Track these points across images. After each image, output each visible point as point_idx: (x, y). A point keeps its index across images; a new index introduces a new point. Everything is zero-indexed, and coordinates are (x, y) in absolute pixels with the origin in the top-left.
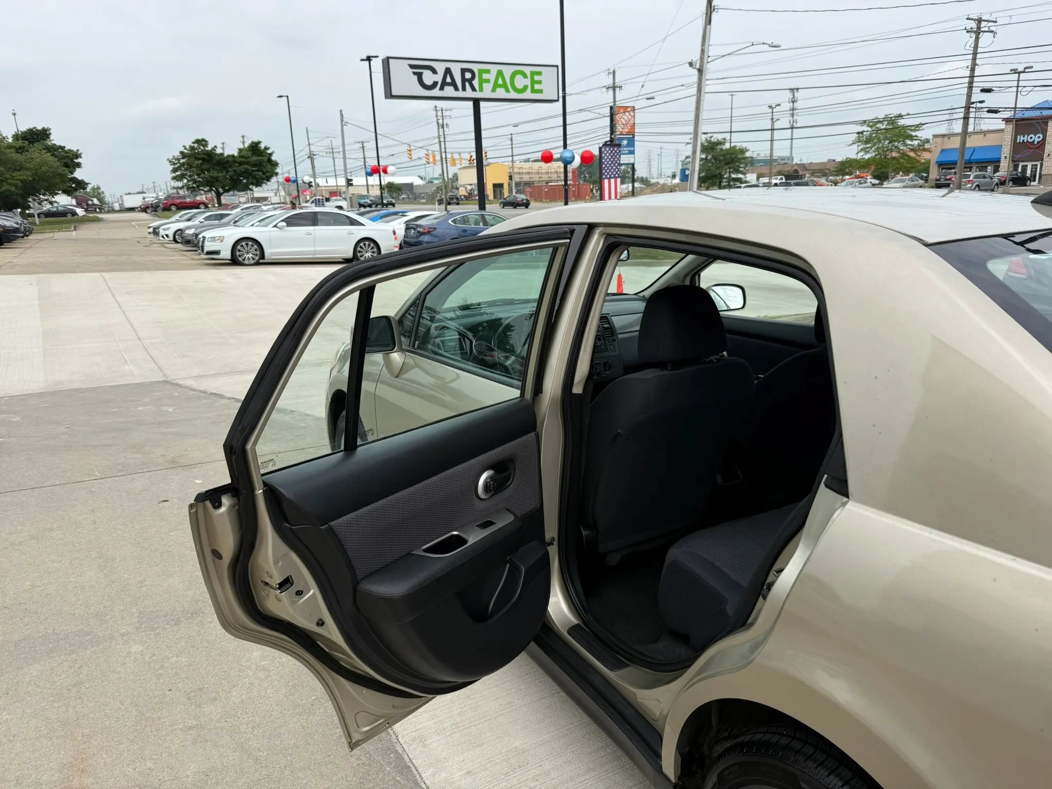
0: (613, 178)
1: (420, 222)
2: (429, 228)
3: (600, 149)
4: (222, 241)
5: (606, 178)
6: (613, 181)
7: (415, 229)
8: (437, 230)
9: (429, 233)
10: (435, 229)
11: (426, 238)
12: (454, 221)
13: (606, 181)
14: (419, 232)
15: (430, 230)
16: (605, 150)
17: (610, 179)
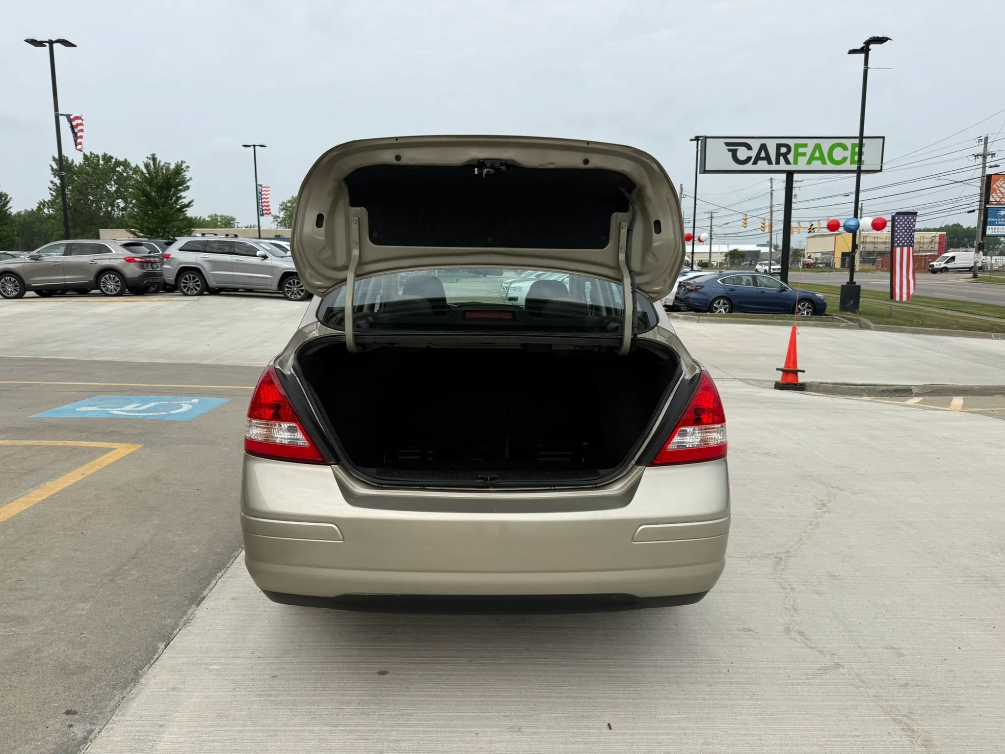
0: (905, 246)
1: (697, 280)
2: (697, 286)
3: (893, 217)
5: (898, 246)
6: (905, 249)
7: (685, 286)
8: (704, 288)
9: (695, 290)
11: (693, 295)
12: (723, 281)
13: (898, 249)
14: (688, 289)
15: (697, 288)
16: (899, 218)
17: (902, 247)
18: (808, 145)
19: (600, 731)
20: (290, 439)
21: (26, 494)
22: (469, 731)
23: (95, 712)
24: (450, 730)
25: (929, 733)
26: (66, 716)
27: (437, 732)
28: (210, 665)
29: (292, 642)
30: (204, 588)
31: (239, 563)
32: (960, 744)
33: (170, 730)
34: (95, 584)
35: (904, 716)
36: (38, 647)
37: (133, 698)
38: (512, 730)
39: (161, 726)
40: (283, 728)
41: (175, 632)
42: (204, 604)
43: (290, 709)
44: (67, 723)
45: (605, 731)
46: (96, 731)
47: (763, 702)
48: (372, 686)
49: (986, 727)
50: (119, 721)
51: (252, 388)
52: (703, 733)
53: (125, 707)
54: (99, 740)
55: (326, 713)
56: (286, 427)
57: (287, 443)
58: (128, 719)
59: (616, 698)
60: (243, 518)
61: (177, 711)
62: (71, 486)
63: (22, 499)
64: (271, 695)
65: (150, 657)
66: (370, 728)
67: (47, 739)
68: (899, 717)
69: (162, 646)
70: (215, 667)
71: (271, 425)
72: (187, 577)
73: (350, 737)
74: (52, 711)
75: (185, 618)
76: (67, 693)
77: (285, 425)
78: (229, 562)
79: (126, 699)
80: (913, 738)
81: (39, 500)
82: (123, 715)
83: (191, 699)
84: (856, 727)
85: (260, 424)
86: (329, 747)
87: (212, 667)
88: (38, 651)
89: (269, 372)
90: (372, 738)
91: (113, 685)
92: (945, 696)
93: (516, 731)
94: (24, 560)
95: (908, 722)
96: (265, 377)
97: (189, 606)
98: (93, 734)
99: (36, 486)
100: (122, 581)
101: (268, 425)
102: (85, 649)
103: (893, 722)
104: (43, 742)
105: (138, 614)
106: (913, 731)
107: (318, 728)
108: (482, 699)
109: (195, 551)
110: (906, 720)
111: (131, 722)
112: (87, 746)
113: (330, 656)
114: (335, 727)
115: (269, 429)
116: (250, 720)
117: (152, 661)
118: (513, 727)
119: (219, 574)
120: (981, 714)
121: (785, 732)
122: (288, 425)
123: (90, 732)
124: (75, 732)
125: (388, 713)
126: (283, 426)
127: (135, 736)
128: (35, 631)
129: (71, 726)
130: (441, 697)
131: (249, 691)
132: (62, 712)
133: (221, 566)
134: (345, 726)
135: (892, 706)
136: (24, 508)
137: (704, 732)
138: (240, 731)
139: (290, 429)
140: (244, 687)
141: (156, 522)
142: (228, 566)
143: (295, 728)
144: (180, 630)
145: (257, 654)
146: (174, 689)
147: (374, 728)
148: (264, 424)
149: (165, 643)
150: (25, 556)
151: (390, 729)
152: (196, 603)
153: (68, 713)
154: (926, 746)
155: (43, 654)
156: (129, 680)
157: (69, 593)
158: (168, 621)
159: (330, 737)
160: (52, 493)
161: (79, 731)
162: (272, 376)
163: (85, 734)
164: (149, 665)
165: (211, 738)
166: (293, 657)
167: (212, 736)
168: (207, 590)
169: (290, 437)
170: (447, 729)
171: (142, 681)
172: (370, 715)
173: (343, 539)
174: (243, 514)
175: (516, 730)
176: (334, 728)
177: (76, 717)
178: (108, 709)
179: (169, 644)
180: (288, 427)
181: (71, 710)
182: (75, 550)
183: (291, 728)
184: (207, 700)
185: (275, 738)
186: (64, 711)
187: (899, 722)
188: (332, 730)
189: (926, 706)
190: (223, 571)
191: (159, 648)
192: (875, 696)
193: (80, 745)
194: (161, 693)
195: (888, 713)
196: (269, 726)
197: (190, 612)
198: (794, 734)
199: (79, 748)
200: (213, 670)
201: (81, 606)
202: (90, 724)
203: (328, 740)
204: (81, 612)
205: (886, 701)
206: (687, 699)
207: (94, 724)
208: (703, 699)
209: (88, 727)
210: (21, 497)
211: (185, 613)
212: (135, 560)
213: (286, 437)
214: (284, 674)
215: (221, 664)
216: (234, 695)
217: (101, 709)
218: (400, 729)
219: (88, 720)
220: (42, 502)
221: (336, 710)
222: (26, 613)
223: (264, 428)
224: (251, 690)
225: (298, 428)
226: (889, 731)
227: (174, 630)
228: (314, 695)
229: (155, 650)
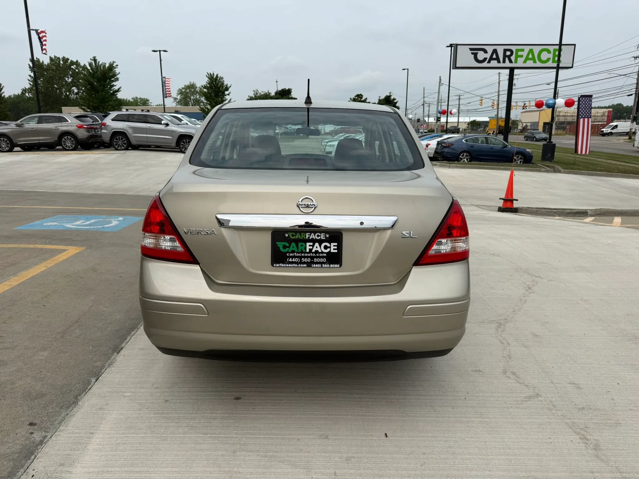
0: (586, 118)
1: (449, 140)
3: (579, 98)
4: (333, 147)
5: (582, 117)
6: (586, 119)
7: (441, 144)
9: (448, 147)
10: (453, 144)
11: (446, 150)
12: (466, 141)
13: (582, 120)
14: (443, 146)
15: (449, 145)
16: (583, 99)
17: (584, 118)
18: (525, 50)
19: (380, 438)
20: (171, 246)
21: (8, 279)
22: (293, 438)
23: (48, 424)
24: (281, 437)
25: (598, 441)
26: (29, 427)
27: (272, 438)
28: (125, 393)
29: (178, 378)
30: (122, 342)
31: (141, 330)
32: (618, 448)
33: (97, 436)
34: (51, 339)
35: (581, 429)
36: (12, 381)
37: (74, 415)
38: (321, 437)
39: (91, 433)
40: (171, 435)
41: (103, 371)
42: (122, 352)
43: (176, 423)
44: (30, 431)
45: (383, 438)
46: (49, 437)
47: (488, 420)
48: (230, 407)
49: (636, 437)
50: (64, 430)
51: (146, 210)
52: (448, 440)
53: (68, 421)
54: (50, 443)
55: (199, 425)
56: (168, 238)
57: (169, 249)
58: (70, 428)
59: (391, 416)
60: (141, 299)
61: (102, 424)
62: (37, 275)
63: (5, 283)
64: (163, 413)
65: (85, 387)
66: (228, 436)
67: (16, 442)
68: (578, 430)
69: (93, 380)
70: (128, 394)
71: (159, 236)
72: (111, 334)
73: (214, 442)
74: (20, 423)
75: (109, 361)
76: (30, 411)
77: (168, 237)
78: (139, 324)
79: (69, 415)
80: (587, 444)
81: (16, 283)
82: (67, 426)
83: (111, 415)
84: (550, 436)
85: (151, 236)
86: (201, 448)
87: (126, 394)
88: (13, 383)
89: (155, 200)
90: (230, 442)
91: (61, 406)
92: (608, 416)
93: (325, 438)
94: (5, 323)
95: (584, 433)
96: (153, 204)
97: (112, 354)
98: (47, 439)
99: (15, 274)
100: (69, 337)
101: (156, 237)
102: (43, 382)
103: (574, 434)
104: (14, 444)
105: (78, 359)
106: (587, 439)
107: (195, 435)
108: (302, 416)
109: (117, 317)
110: (582, 432)
111: (72, 431)
112: (42, 446)
113: (204, 387)
114: (205, 434)
115: (157, 239)
116: (149, 430)
117: (87, 390)
118: (322, 435)
119: (133, 333)
120: (633, 428)
121: (502, 440)
122: (170, 237)
123: (45, 437)
124: (34, 437)
125: (240, 426)
126: (166, 238)
127: (74, 440)
128: (11, 370)
129: (32, 433)
130: (276, 415)
131: (150, 410)
132: (27, 424)
133: (133, 328)
134: (212, 434)
135: (574, 423)
136: (6, 289)
137: (448, 439)
138: (143, 437)
139: (171, 240)
140: (147, 408)
141: (93, 298)
142: (139, 327)
143: (179, 436)
144: (106, 369)
145: (155, 386)
146: (101, 409)
147: (231, 436)
148: (154, 236)
149: (96, 378)
150: (6, 320)
151: (241, 436)
152: (117, 352)
153: (31, 424)
154: (595, 449)
155: (16, 386)
156: (72, 402)
157: (34, 346)
158: (98, 364)
159: (201, 442)
160: (24, 279)
161: (37, 436)
162: (157, 203)
163: (41, 438)
164: (84, 393)
165: (123, 442)
166: (179, 388)
167: (125, 441)
168: (125, 343)
169: (171, 245)
170: (279, 437)
171: (80, 403)
172: (229, 427)
173: (208, 314)
174: (141, 297)
175: (324, 437)
176: (204, 436)
177: (36, 427)
178: (57, 422)
179: (98, 379)
180: (170, 238)
181: (33, 422)
182: (39, 317)
183: (176, 435)
184: (122, 416)
185: (166, 442)
186: (28, 423)
187: (578, 434)
188: (203, 437)
189: (596, 423)
190: (135, 330)
191: (92, 382)
192: (563, 416)
193: (37, 446)
194: (92, 411)
195: (570, 427)
196: (162, 434)
197: (113, 357)
198: (508, 441)
199: (37, 448)
200: (127, 396)
201: (41, 353)
202: (45, 432)
203: (200, 443)
204: (41, 357)
205: (570, 419)
206: (438, 417)
207: (47, 432)
208: (448, 417)
209: (44, 434)
210: (5, 281)
211: (109, 358)
212: (78, 323)
213: (169, 245)
214: (172, 399)
215: (132, 392)
216: (139, 413)
217: (52, 422)
218: (248, 436)
219: (44, 429)
220: (19, 285)
221: (206, 423)
222: (5, 358)
223: (154, 239)
224: (151, 410)
225: (176, 239)
226: (571, 440)
227: (102, 369)
228: (192, 413)
229: (89, 383)
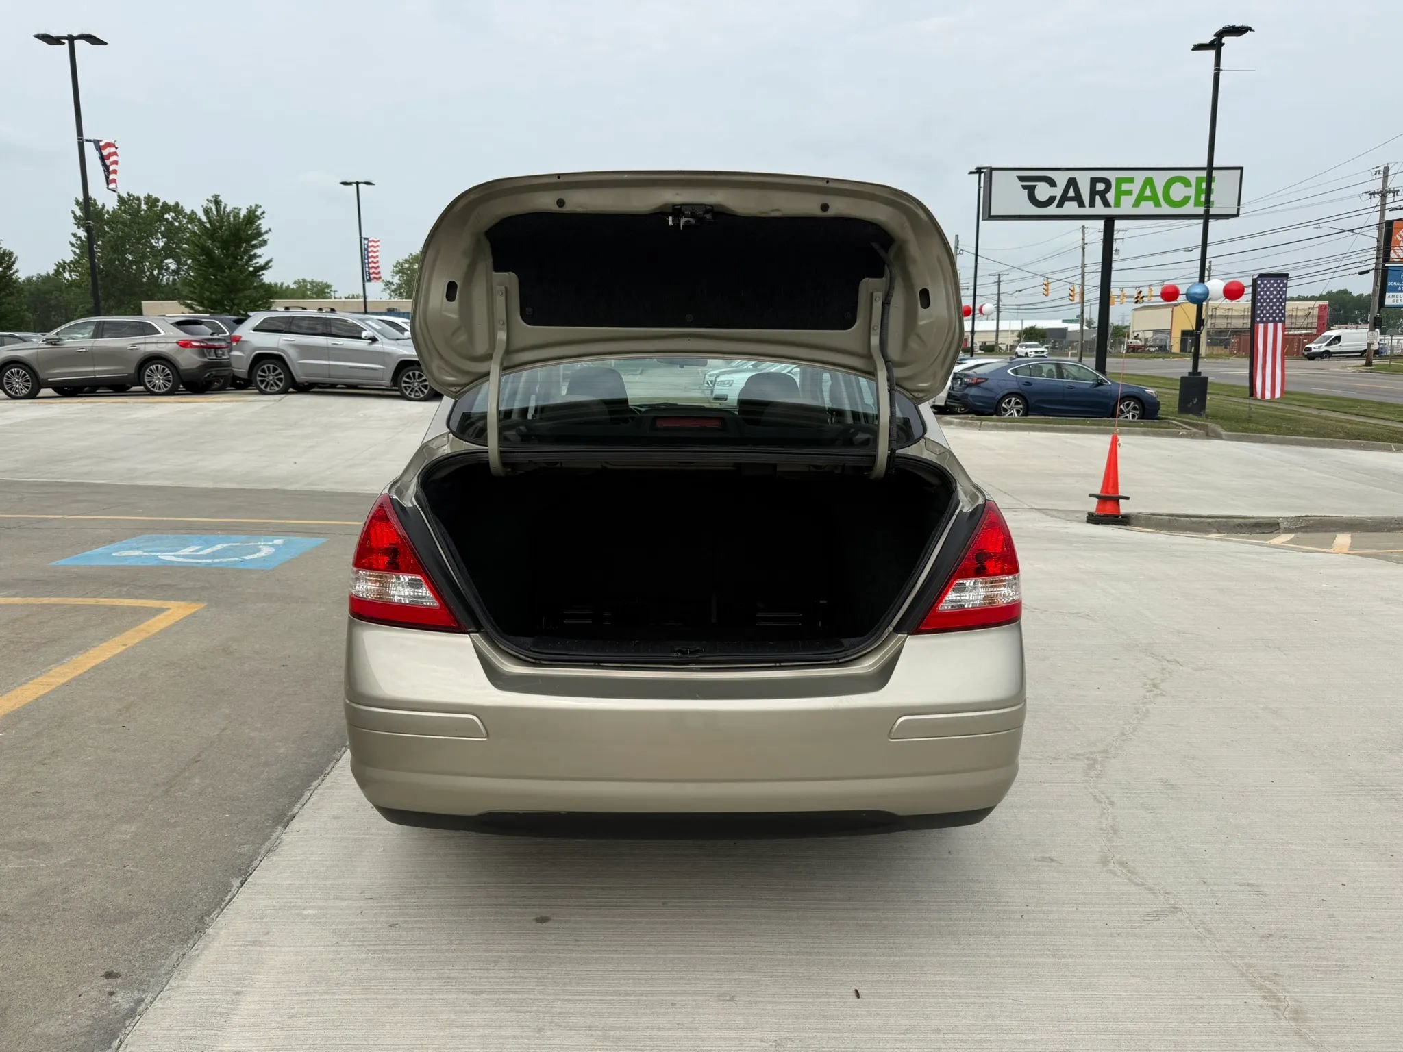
0: (1271, 321)
1: (977, 370)
2: (978, 379)
3: (1254, 281)
4: (730, 386)
5: (1262, 321)
6: (1271, 326)
7: (961, 379)
8: (988, 382)
9: (977, 384)
10: (986, 379)
11: (973, 391)
12: (1015, 371)
13: (1261, 326)
14: (966, 383)
15: (979, 381)
16: (1262, 283)
17: (1266, 323)
19: (844, 1000)
20: (412, 597)
21: (44, 672)
22: (663, 1000)
23: (145, 974)
24: (636, 998)
25: (1301, 1002)
26: (105, 981)
27: (619, 1002)
28: (304, 909)
29: (416, 877)
30: (294, 803)
31: (343, 770)
32: (1343, 1017)
33: (249, 999)
34: (142, 797)
35: (1265, 978)
36: (64, 885)
37: (198, 956)
38: (721, 998)
39: (237, 993)
40: (404, 997)
41: (255, 864)
42: (295, 825)
43: (414, 970)
44: (107, 989)
45: (851, 1000)
46: (147, 1001)
47: (1070, 960)
48: (528, 938)
49: (1380, 994)
50: (178, 987)
51: (359, 524)
52: (987, 1003)
53: (186, 968)
54: (151, 1013)
55: (463, 975)
56: (407, 580)
57: (407, 602)
58: (191, 984)
59: (866, 955)
60: (347, 707)
61: (259, 973)
62: (107, 662)
63: (40, 679)
64: (387, 951)
65: (219, 899)
66: (526, 996)
67: (80, 1011)
68: (1260, 981)
69: (236, 883)
70: (311, 912)
71: (386, 577)
72: (269, 787)
73: (498, 1009)
74: (87, 972)
75: (268, 844)
76: (106, 949)
77: (405, 578)
78: (327, 766)
79: (187, 957)
80: (1278, 1009)
81: (63, 680)
82: (184, 978)
83: (277, 956)
84: (1200, 994)
85: (370, 576)
86: (470, 1023)
87: (305, 912)
88: (66, 890)
89: (382, 504)
90: (529, 1009)
91: (170, 937)
92: (1322, 951)
93: (728, 1000)
94: (44, 764)
95: (1270, 987)
96: (377, 512)
97: (274, 827)
98: (143, 1005)
99: (58, 661)
100: (181, 793)
101: (381, 577)
102: (129, 888)
103: (1251, 988)
104: (74, 1016)
105: (202, 838)
106: (1279, 1000)
107: (455, 996)
108: (680, 956)
109: (282, 751)
110: (1268, 984)
111: (195, 988)
112: (135, 1021)
113: (469, 897)
114: (477, 994)
115: (383, 582)
116: (359, 986)
117: (223, 904)
118: (725, 994)
119: (315, 784)
120: (1374, 975)
121: (1100, 1002)
122: (410, 577)
123: (139, 1002)
124: (118, 1002)
125: (550, 976)
126: (402, 579)
127: (201, 1007)
128: (61, 862)
129: (112, 994)
130: (624, 954)
131: (358, 945)
132: (99, 975)
133: (317, 772)
134: (489, 993)
135: (1250, 966)
136: (42, 693)
137: (987, 1001)
138: (346, 1001)
139: (412, 584)
140: (352, 939)
141: (227, 711)
142: (327, 772)
143: (422, 997)
144: (261, 861)
145: (367, 895)
146: (254, 943)
147: (532, 997)
148: (377, 576)
149: (241, 879)
150: (45, 759)
151: (552, 997)
152: (283, 824)
153: (109, 975)
154: (1296, 1020)
155: (73, 895)
156: (192, 929)
157: (108, 811)
158: (244, 849)
159: (468, 1009)
160: (81, 671)
161: (123, 1000)
162: (387, 510)
163: (132, 1004)
164: (218, 910)
165: (305, 1010)
166: (418, 898)
167: (308, 1008)
168: (298, 806)
169: (412, 594)
170: (632, 998)
171: (210, 931)
172: (526, 978)
173: (488, 736)
174: (348, 702)
175: (728, 998)
176: (475, 997)
177: (119, 981)
178: (163, 971)
179: (246, 880)
180: (410, 580)
181: (113, 971)
182: (115, 751)
183: (416, 997)
184: (300, 958)
185: (395, 1010)
186: (102, 973)
187: (1259, 987)
188: (474, 999)
189: (1296, 966)
190: (320, 779)
191: (233, 886)
192: (1227, 952)
193: (125, 1020)
194: (236, 948)
195: (1243, 975)
196: (387, 993)
197: (275, 835)
198: (1113, 1004)
199: (124, 1024)
200: (308, 915)
201: (124, 827)
202: (139, 991)
203: (466, 1012)
204: (124, 836)
205: (1242, 958)
206: (965, 956)
207: (144, 991)
208: (987, 956)
209: (136, 995)
210: (38, 676)
211: (268, 838)
212: (197, 764)
213: (407, 594)
214: (405, 922)
215: (321, 908)
216: (337, 951)
217: (153, 970)
218: (567, 997)
219: (136, 985)
220: (68, 684)
221: (478, 971)
222: (47, 838)
223: (376, 581)
224: (360, 943)
225: (424, 582)
226: (1245, 1000)
227: (252, 861)
228: (447, 951)
229: (227, 888)
